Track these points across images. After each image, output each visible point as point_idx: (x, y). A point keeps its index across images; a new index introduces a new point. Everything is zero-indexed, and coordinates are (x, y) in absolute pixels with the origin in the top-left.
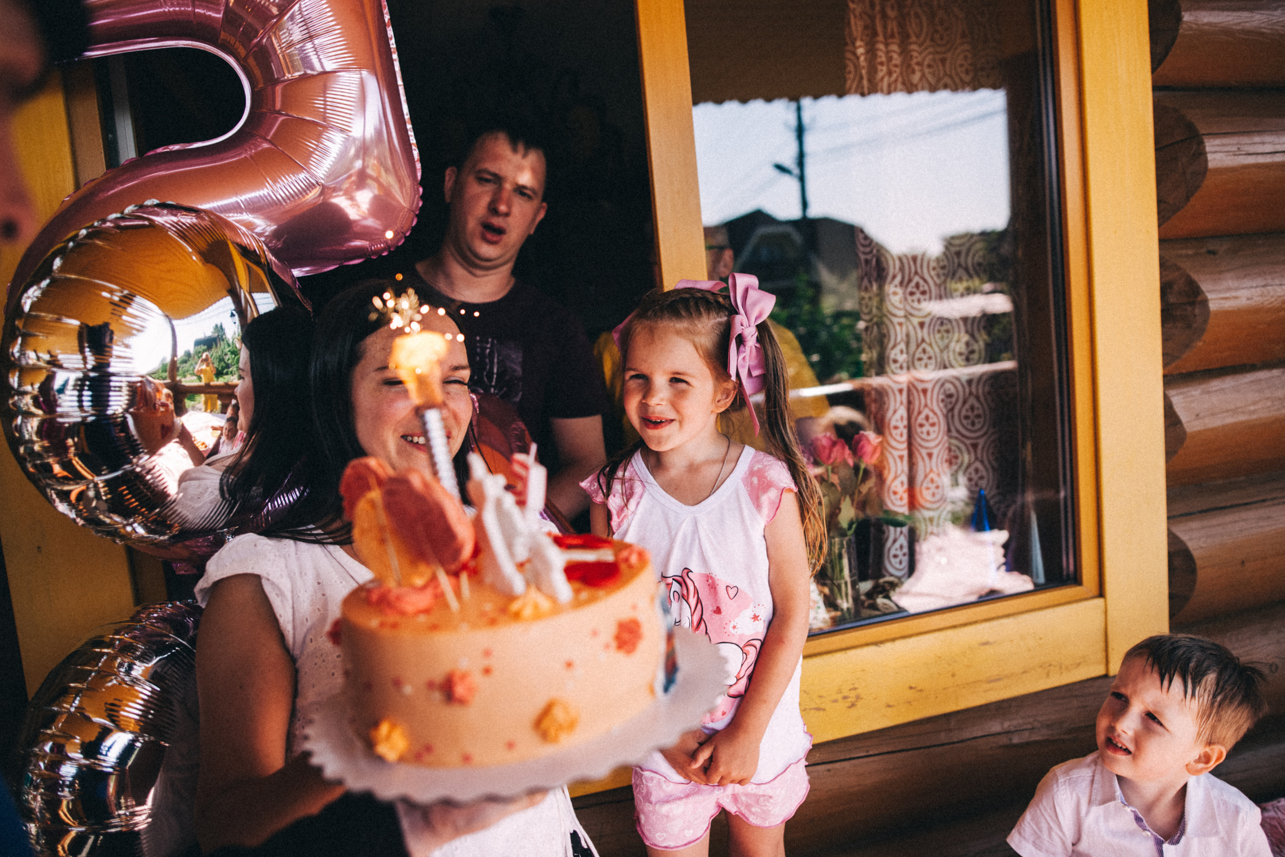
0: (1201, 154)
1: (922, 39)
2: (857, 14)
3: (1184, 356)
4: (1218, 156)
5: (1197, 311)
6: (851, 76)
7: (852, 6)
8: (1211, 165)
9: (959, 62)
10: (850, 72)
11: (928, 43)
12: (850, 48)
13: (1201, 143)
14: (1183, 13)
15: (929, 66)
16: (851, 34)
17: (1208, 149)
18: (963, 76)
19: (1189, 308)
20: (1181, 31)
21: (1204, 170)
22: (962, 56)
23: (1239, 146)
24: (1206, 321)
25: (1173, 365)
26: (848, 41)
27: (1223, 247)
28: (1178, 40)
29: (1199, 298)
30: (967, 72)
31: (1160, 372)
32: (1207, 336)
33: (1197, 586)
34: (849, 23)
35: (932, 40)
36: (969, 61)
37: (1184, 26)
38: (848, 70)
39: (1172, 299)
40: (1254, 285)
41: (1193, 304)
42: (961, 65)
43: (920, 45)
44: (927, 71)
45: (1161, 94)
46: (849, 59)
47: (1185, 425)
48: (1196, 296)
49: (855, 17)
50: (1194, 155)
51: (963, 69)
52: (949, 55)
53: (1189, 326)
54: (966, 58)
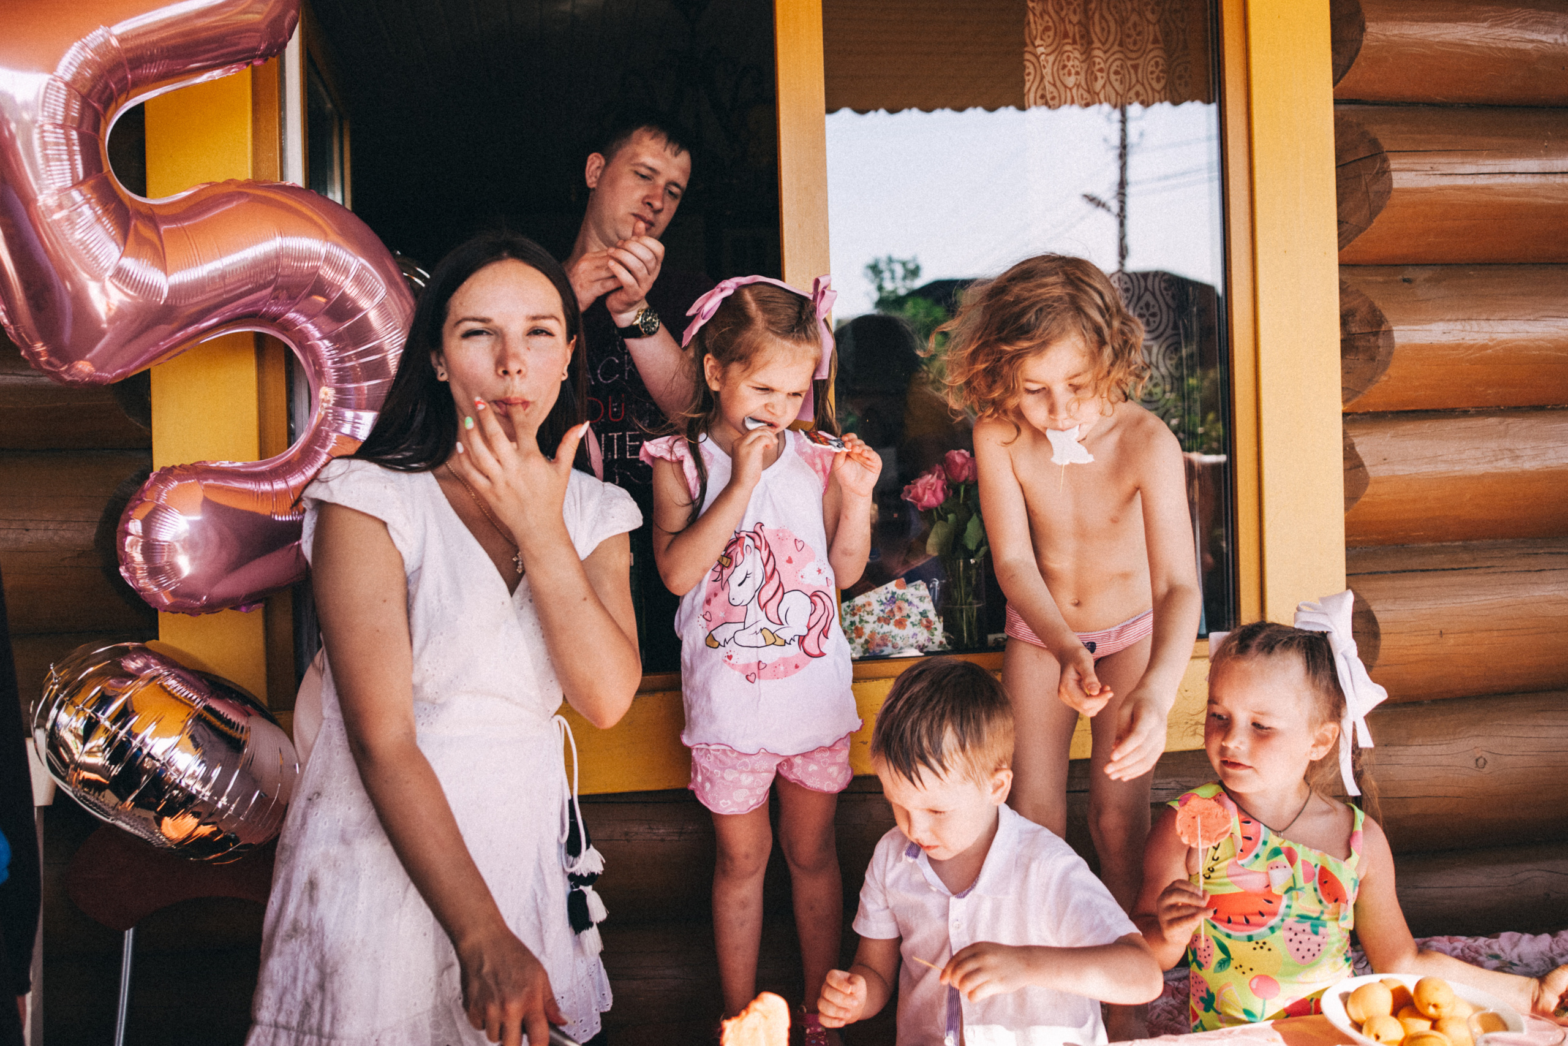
0: (1385, 172)
1: (1107, 46)
2: (1037, 13)
3: (1366, 392)
4: (1406, 176)
5: (1381, 342)
6: (1031, 77)
7: (1031, 5)
8: (1395, 185)
9: (1150, 69)
10: (1029, 74)
11: (1116, 48)
12: (1030, 48)
13: (1385, 160)
14: (1368, 24)
15: (1116, 73)
16: (1030, 33)
17: (1393, 166)
18: (1154, 84)
19: (1372, 339)
20: (1365, 42)
21: (1388, 190)
22: (1152, 63)
23: (1432, 165)
24: (1390, 353)
25: (1355, 401)
26: (1028, 41)
27: (1420, 275)
28: (1362, 51)
29: (1383, 328)
30: (1158, 80)
31: (1339, 408)
32: (1391, 371)
33: (1381, 651)
34: (1029, 23)
35: (1121, 45)
36: (1160, 67)
37: (1369, 37)
38: (1027, 71)
39: (1354, 329)
40: (1454, 318)
41: (1376, 334)
42: (1152, 73)
43: (1105, 52)
44: (1113, 77)
45: (1342, 107)
46: (1028, 61)
47: (1368, 469)
48: (1380, 326)
49: (1034, 15)
50: (1377, 173)
51: (1154, 76)
52: (1141, 61)
53: (1373, 359)
54: (1157, 63)
